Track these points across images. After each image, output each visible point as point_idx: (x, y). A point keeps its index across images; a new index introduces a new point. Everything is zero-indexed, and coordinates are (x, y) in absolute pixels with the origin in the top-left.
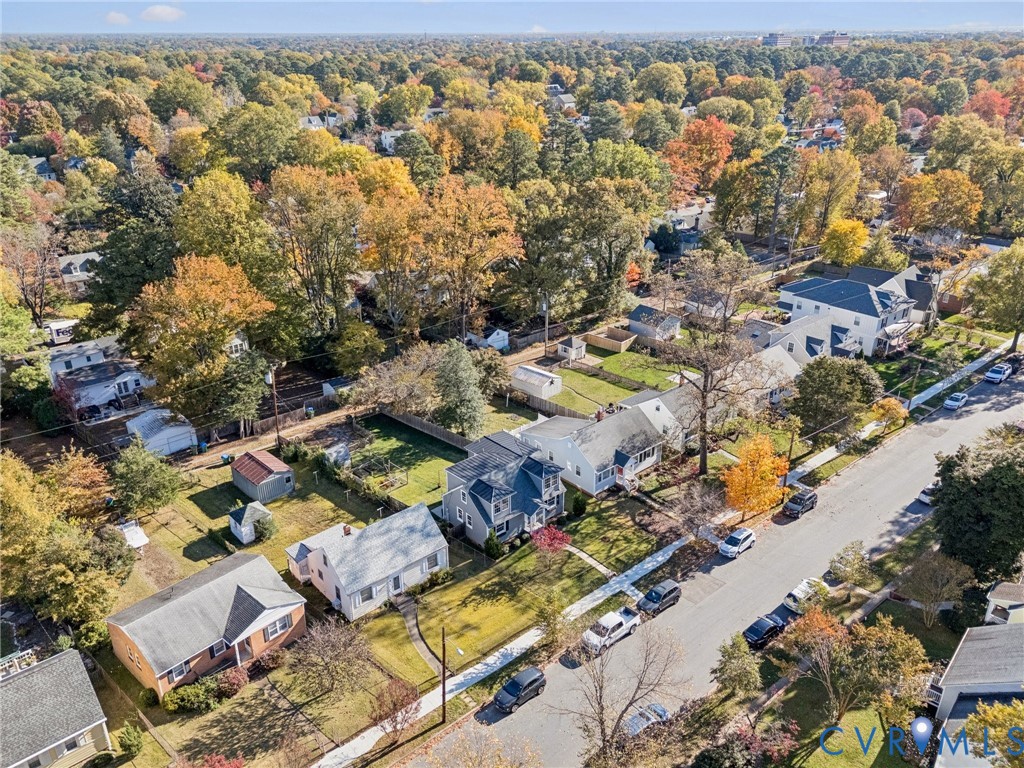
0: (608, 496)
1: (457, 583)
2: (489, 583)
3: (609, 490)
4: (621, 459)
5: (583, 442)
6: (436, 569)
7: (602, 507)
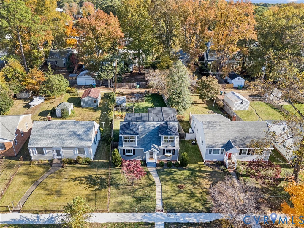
0: (213, 165)
1: (88, 168)
2: (99, 176)
3: (216, 162)
4: (228, 146)
5: (208, 128)
6: (82, 156)
7: (202, 169)
